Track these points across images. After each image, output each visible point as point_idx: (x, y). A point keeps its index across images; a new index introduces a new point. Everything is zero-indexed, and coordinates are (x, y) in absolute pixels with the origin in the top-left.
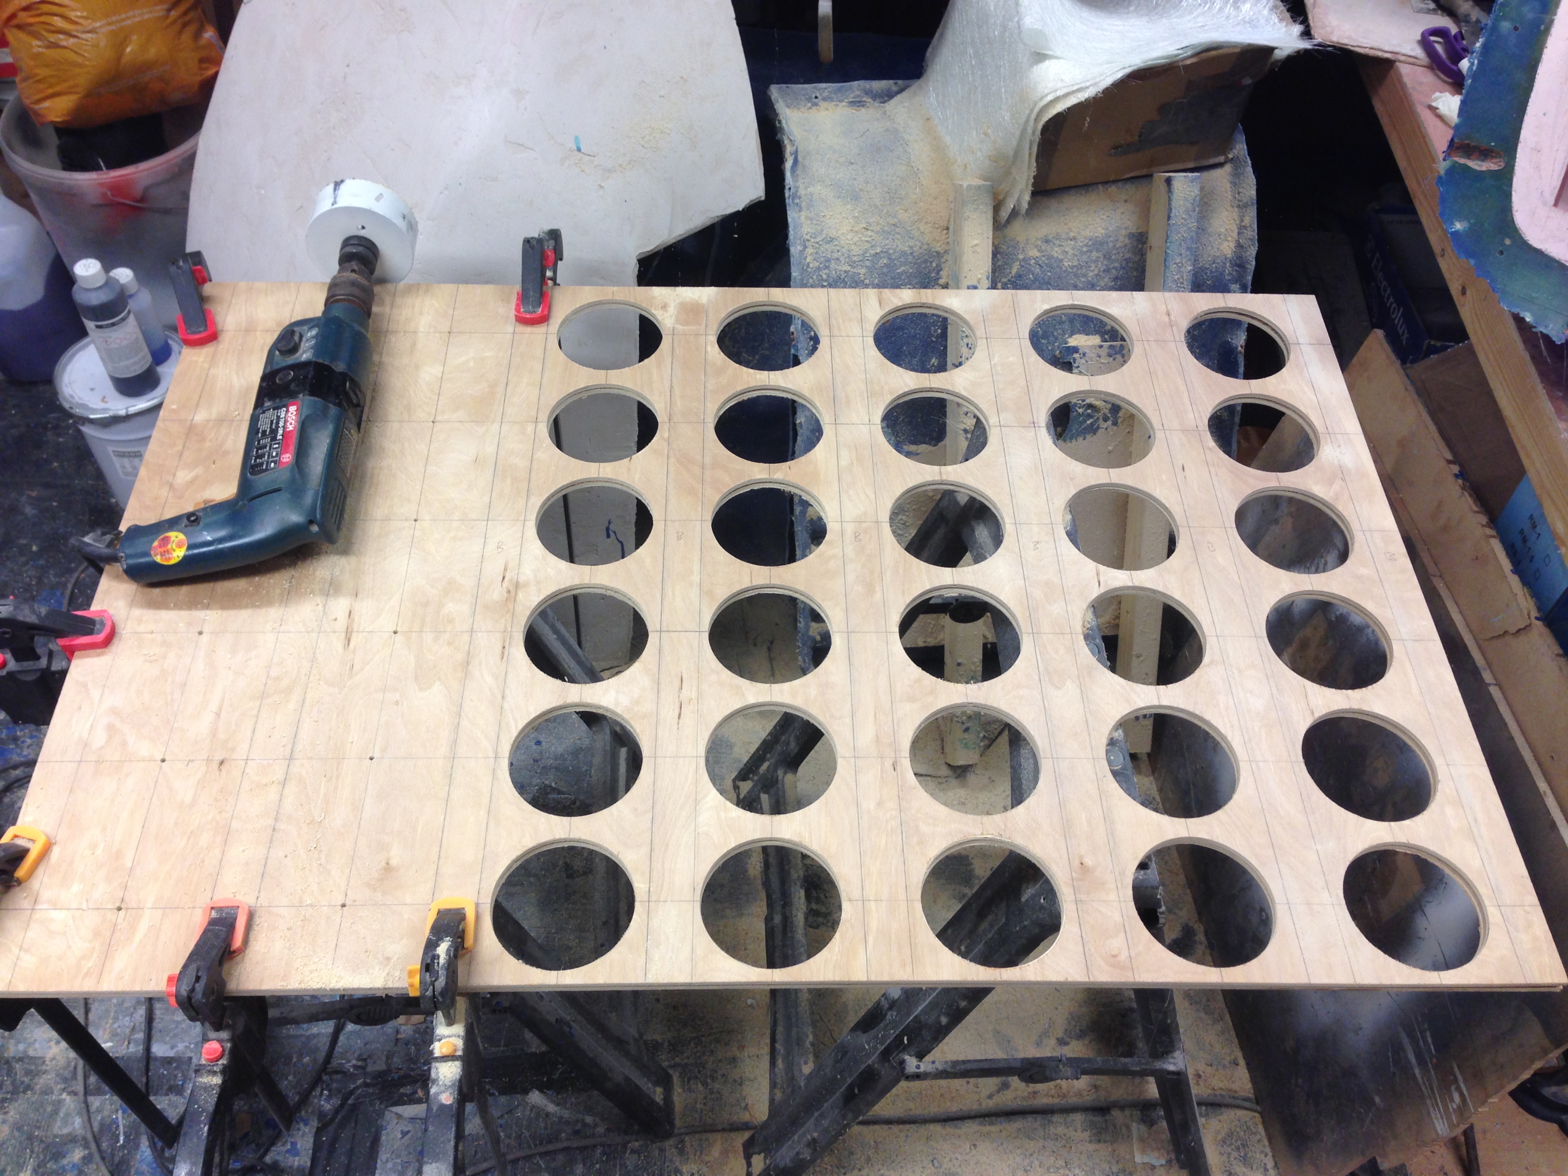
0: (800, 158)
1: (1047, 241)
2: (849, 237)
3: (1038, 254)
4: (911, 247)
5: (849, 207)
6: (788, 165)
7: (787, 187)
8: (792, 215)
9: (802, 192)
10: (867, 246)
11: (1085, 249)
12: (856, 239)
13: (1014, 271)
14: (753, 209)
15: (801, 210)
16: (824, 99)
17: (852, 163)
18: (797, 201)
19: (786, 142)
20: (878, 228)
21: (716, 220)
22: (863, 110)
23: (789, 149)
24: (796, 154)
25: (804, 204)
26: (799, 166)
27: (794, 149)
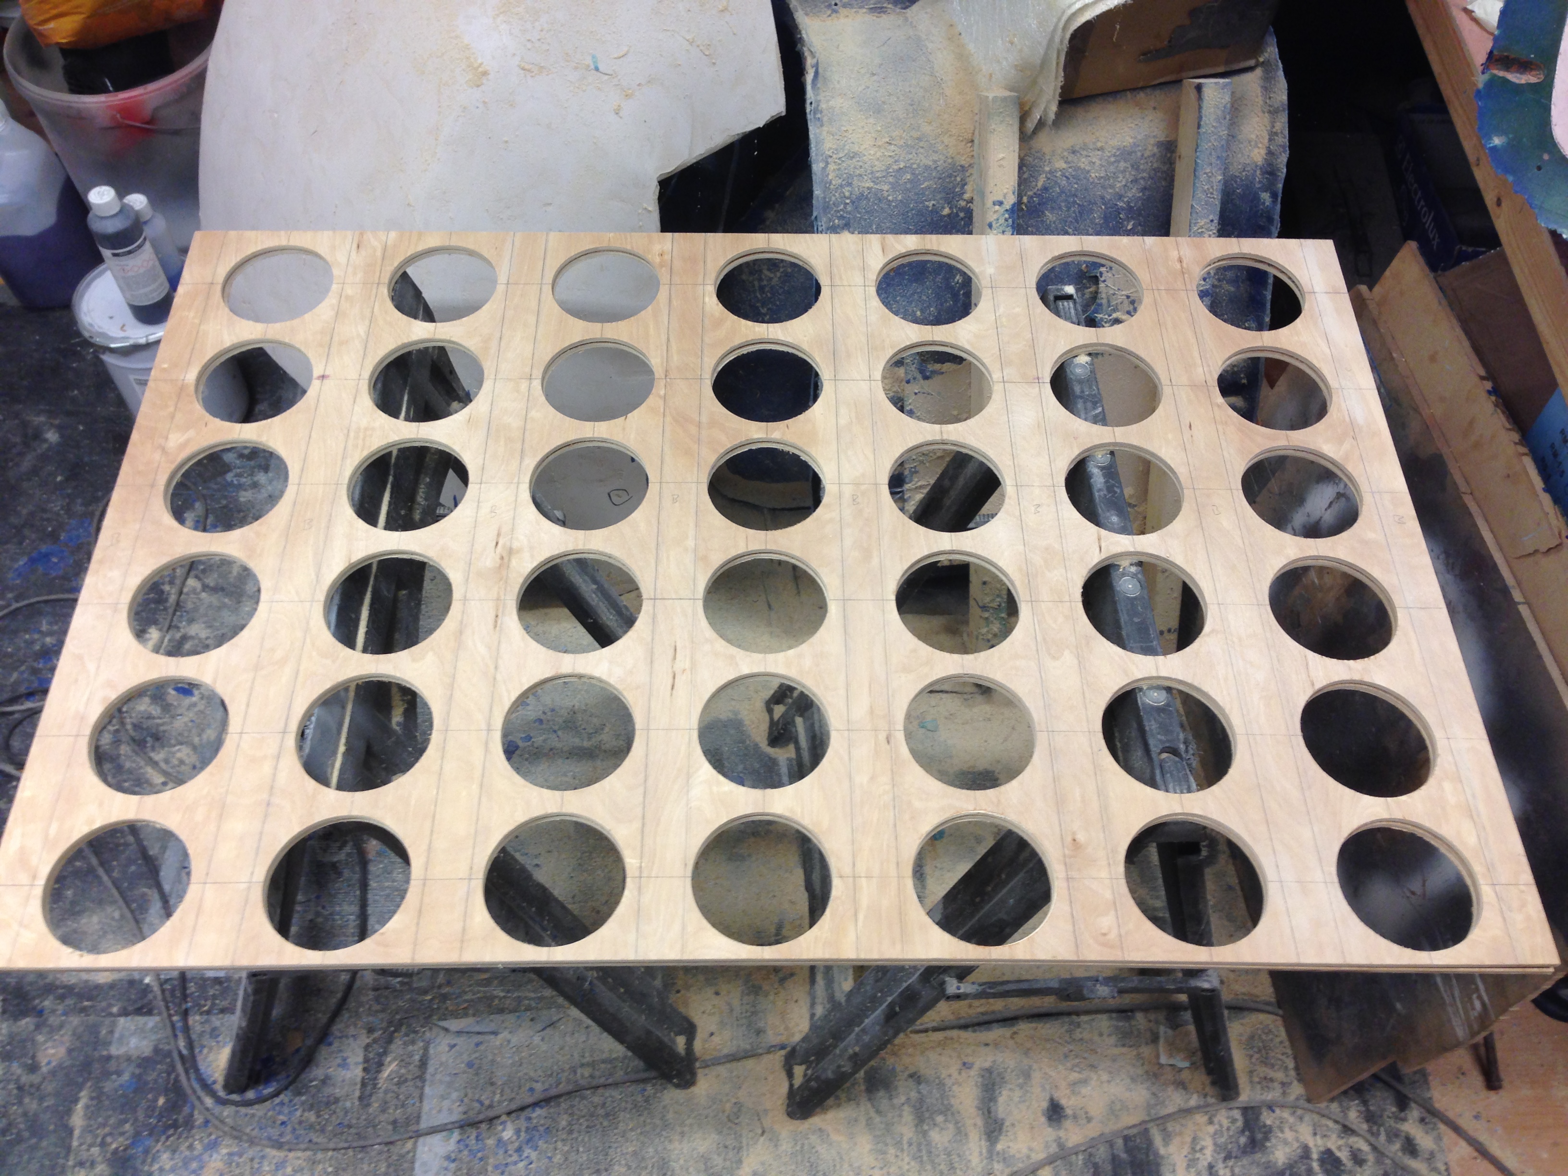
0: (820, 70)
1: (1074, 152)
2: (872, 152)
3: (1064, 166)
4: (935, 162)
5: (872, 120)
6: (809, 78)
7: (808, 102)
8: (813, 131)
9: (823, 106)
10: (891, 161)
11: (1113, 159)
12: (879, 154)
13: (1040, 184)
14: (774, 124)
15: (822, 126)
16: (845, 6)
17: (874, 74)
18: (819, 116)
19: (806, 54)
20: (902, 143)
21: (736, 138)
22: (884, 16)
23: (809, 62)
24: (816, 66)
25: (825, 119)
26: (820, 79)
27: (815, 61)
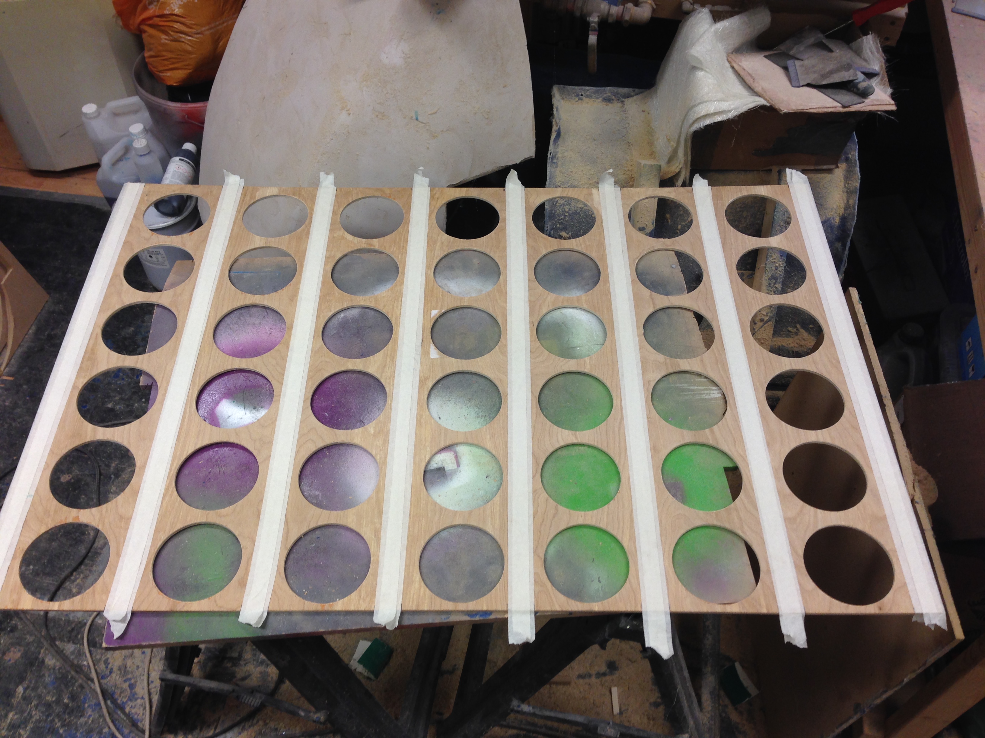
0: (562, 134)
5: (588, 167)
6: (553, 137)
7: (549, 152)
8: (550, 170)
9: (559, 155)
15: (556, 167)
16: (587, 96)
17: (595, 140)
18: (555, 161)
19: (554, 123)
21: (501, 168)
22: (610, 105)
23: (555, 128)
24: (559, 131)
25: (559, 163)
26: (561, 139)
27: (557, 128)
